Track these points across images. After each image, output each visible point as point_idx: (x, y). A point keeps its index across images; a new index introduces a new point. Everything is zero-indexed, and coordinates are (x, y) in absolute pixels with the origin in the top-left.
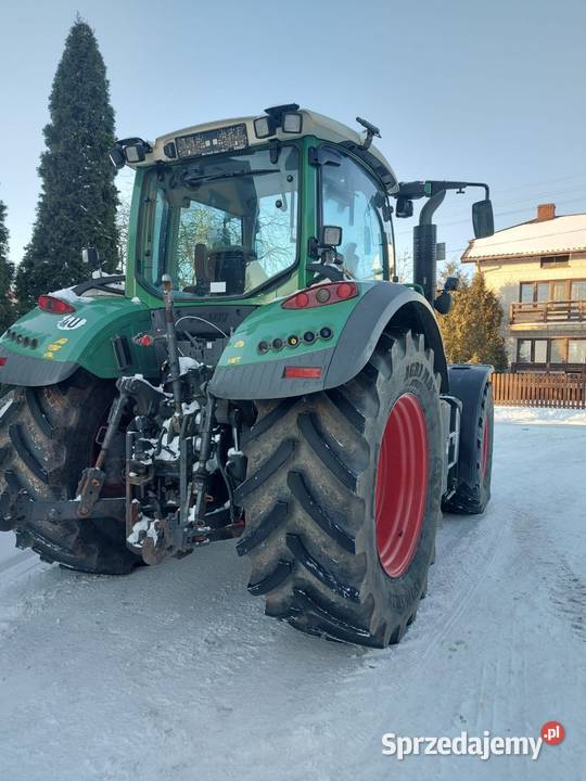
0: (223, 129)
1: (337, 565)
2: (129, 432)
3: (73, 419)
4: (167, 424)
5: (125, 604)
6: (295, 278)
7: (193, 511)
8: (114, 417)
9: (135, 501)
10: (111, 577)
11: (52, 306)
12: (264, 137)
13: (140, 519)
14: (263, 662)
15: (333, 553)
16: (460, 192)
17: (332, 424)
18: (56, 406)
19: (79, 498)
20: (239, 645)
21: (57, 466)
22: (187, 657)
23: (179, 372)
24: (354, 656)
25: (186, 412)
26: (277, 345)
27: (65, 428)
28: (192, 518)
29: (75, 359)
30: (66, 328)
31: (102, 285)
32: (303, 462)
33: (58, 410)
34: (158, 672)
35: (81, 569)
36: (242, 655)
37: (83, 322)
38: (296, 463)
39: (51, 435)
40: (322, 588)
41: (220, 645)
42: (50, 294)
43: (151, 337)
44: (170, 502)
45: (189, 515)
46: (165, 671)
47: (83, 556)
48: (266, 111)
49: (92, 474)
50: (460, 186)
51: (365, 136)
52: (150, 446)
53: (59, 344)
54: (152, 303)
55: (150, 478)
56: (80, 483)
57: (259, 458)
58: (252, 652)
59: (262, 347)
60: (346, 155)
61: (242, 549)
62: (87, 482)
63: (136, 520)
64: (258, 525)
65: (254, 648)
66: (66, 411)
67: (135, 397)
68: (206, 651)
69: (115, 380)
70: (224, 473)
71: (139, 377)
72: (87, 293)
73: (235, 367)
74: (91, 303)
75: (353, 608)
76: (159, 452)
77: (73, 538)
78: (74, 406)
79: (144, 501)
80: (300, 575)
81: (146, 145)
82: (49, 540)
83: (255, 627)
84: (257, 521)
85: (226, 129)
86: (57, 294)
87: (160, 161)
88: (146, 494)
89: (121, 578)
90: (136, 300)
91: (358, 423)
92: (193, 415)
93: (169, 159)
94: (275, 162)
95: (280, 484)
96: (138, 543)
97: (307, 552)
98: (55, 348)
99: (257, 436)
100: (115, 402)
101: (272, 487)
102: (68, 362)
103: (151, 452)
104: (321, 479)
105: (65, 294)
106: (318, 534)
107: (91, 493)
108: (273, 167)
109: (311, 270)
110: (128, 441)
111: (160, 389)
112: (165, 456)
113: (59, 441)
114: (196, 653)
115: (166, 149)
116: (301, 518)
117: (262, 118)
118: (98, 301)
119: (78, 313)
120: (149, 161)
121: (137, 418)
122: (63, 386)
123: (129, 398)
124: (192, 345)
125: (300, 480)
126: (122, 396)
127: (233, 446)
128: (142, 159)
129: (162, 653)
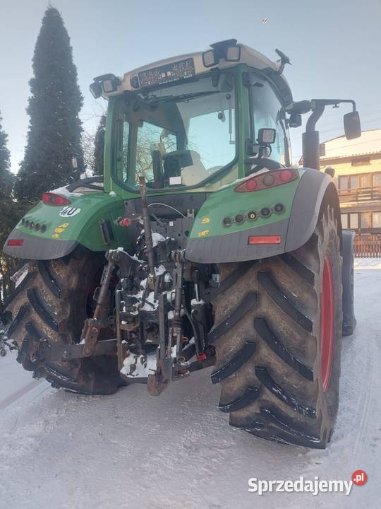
0: (175, 63)
1: (296, 389)
2: (118, 291)
3: (74, 282)
4: (143, 283)
5: (117, 418)
6: (235, 171)
7: (175, 349)
8: (105, 280)
9: (124, 342)
10: (102, 397)
11: (53, 200)
12: (210, 66)
13: (128, 356)
14: (233, 463)
15: (294, 381)
16: (336, 107)
17: (286, 280)
18: (61, 274)
19: (83, 342)
20: (210, 449)
21: (64, 318)
22: (173, 461)
23: (152, 244)
24: (300, 455)
25: (158, 274)
26: (239, 219)
27: (69, 290)
28: (174, 355)
29: (75, 239)
30: (66, 216)
31: (88, 183)
32: (265, 310)
33: (63, 276)
34: (155, 475)
35: (82, 392)
36: (214, 457)
37: (79, 210)
38: (258, 311)
39: (58, 295)
40: (283, 407)
41: (196, 450)
42: (50, 192)
43: (129, 220)
44: (148, 341)
45: (171, 352)
46: (161, 474)
47: (84, 383)
48: (211, 46)
49: (93, 324)
50: (335, 103)
51: (280, 63)
52: (135, 300)
53: (62, 228)
54: (126, 195)
55: (138, 325)
56: (83, 331)
57: (226, 307)
58: (222, 455)
59: (226, 222)
60: (265, 79)
61: (216, 378)
62: (89, 330)
63: (126, 356)
64: (229, 360)
65: (222, 450)
66: (69, 277)
67: (119, 265)
68: (187, 455)
69: (104, 252)
70: (190, 318)
71: (120, 249)
72: (77, 190)
73: (206, 239)
74: (81, 197)
75: (308, 422)
76: (143, 305)
77: (77, 370)
78: (74, 273)
79: (130, 341)
80: (264, 397)
81: (117, 79)
82: (60, 373)
83: (218, 432)
84: (228, 357)
85: (178, 63)
86: (56, 191)
87: (127, 91)
88: (131, 336)
89: (109, 396)
90: (112, 193)
91: (308, 278)
92: (163, 276)
93: (134, 89)
94: (216, 85)
95: (247, 327)
96: (131, 374)
97: (273, 381)
98: (60, 230)
99: (224, 291)
100: (105, 268)
101: (240, 330)
102: (70, 241)
103: (137, 305)
104: (281, 323)
105: (61, 191)
106: (281, 367)
107: (92, 337)
108: (214, 89)
109: (248, 163)
110: (117, 298)
111: (135, 257)
112: (147, 308)
113: (65, 299)
114: (180, 458)
115: (132, 81)
116: (266, 353)
117: (208, 52)
118: (85, 195)
119: (73, 204)
120: (119, 91)
121: (122, 280)
122: (66, 260)
123: (115, 265)
124: (158, 224)
125: (263, 325)
126: (110, 264)
127: (195, 297)
128: (115, 89)
129: (154, 459)
